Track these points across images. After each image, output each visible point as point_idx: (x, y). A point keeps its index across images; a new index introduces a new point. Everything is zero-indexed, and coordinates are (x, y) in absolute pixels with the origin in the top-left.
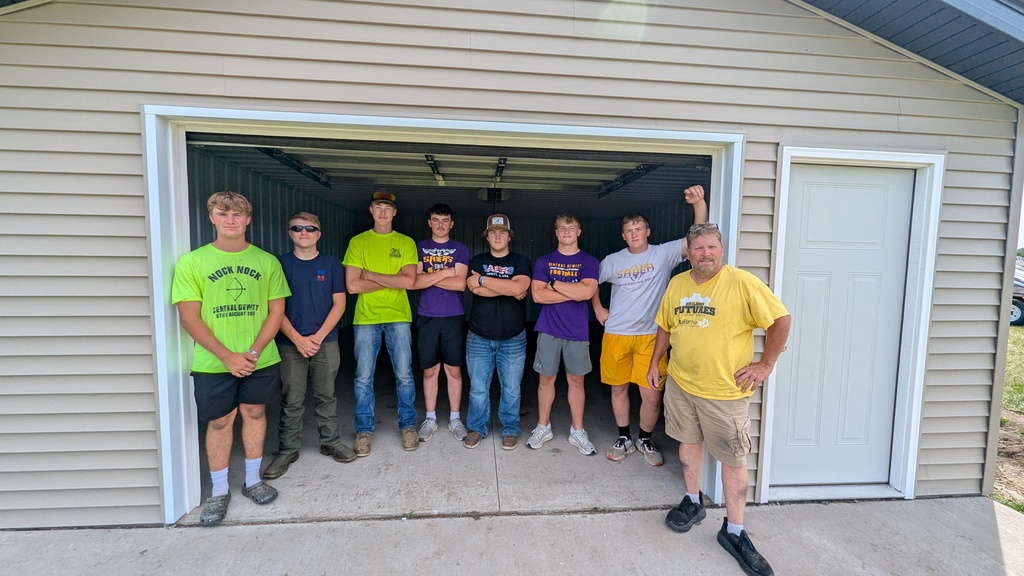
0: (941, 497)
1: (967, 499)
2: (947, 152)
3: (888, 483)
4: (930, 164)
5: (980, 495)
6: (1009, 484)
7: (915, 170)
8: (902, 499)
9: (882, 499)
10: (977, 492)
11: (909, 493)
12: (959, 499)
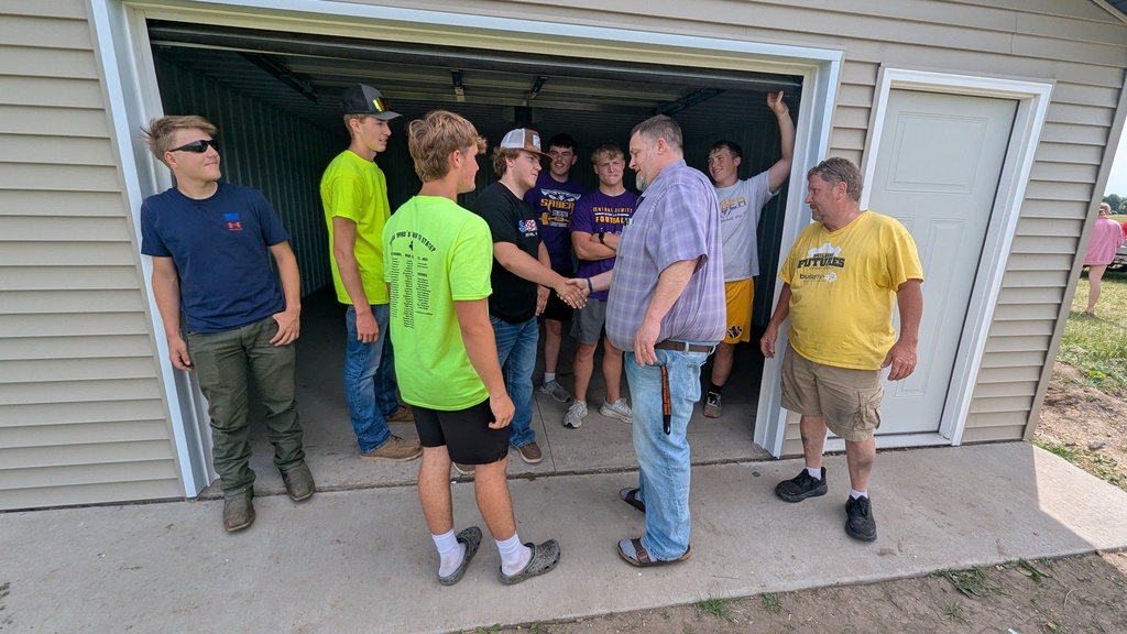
0: (985, 443)
1: (1008, 444)
2: (1055, 81)
3: (937, 432)
4: (1035, 95)
5: (1021, 440)
6: (1048, 430)
7: (1019, 101)
8: (949, 445)
9: (930, 447)
10: (1018, 437)
11: (956, 441)
12: (1001, 445)
